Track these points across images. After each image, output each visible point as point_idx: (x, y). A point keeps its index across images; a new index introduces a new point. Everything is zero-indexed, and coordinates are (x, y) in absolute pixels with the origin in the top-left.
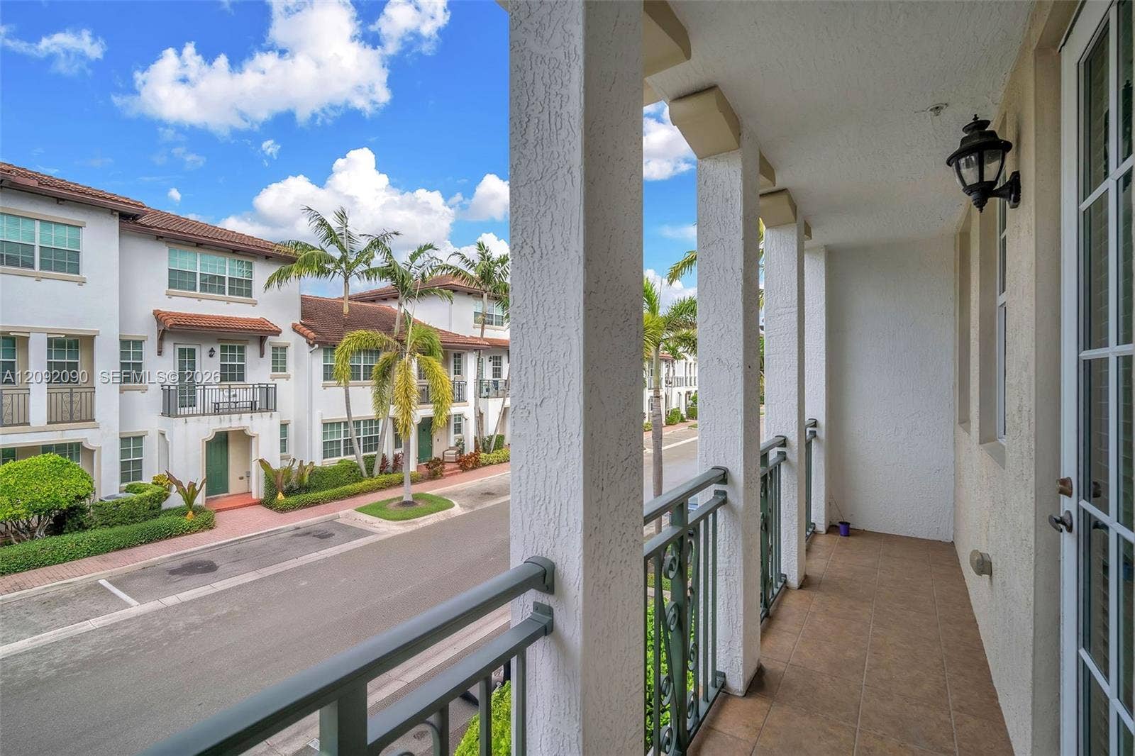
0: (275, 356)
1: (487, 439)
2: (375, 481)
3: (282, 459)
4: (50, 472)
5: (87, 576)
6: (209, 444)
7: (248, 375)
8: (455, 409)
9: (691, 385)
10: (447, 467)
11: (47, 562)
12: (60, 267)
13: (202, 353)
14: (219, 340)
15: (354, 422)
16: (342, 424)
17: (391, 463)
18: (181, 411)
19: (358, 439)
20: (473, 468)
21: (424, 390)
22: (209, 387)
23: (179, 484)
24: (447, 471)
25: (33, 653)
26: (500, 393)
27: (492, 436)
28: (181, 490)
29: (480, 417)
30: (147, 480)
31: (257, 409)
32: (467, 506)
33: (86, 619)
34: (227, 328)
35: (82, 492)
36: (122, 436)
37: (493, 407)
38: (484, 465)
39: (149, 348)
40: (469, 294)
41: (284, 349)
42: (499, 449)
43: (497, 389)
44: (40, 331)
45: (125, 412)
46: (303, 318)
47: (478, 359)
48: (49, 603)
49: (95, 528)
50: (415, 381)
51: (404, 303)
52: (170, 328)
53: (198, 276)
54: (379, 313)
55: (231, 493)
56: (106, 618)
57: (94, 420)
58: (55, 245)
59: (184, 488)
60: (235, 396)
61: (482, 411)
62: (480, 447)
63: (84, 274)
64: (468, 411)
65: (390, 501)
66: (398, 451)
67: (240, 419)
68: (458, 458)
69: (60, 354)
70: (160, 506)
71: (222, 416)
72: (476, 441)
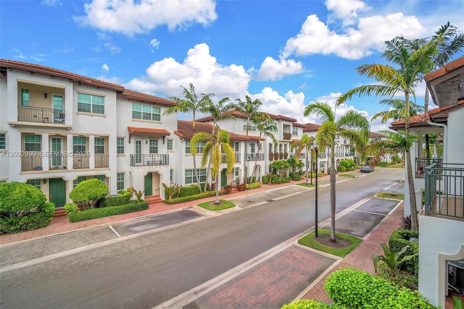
0: (168, 143)
1: (249, 178)
2: (205, 194)
3: (171, 183)
4: (95, 185)
5: (106, 224)
6: (146, 177)
7: (159, 151)
8: (236, 166)
9: (339, 156)
10: (233, 189)
11: (94, 218)
12: (98, 112)
13: (143, 142)
14: (149, 138)
15: (197, 170)
16: (193, 170)
17: (211, 187)
18: (136, 164)
19: (198, 177)
20: (243, 190)
21: (224, 157)
22: (146, 155)
23: (135, 191)
24: (232, 191)
25: (87, 252)
26: (254, 159)
27: (251, 177)
28: (136, 194)
29: (246, 169)
30: (125, 189)
31: (162, 164)
32: (241, 207)
33: (104, 241)
34: (151, 133)
35: (104, 193)
36: (117, 173)
37: (251, 165)
38: (248, 189)
39: (126, 141)
40: (242, 118)
41: (171, 141)
42: (254, 182)
43: (253, 157)
44: (92, 135)
45: (118, 164)
46: (178, 129)
47: (245, 145)
48: (94, 233)
49: (109, 206)
50: (220, 153)
51: (216, 122)
52: (133, 133)
53: (142, 113)
54: (206, 126)
55: (153, 196)
56: (110, 241)
57: (109, 167)
58: (97, 104)
59: (137, 193)
60: (154, 159)
61: (247, 166)
62: (246, 182)
63: (106, 113)
64: (241, 166)
65: (211, 202)
66: (213, 182)
67: (156, 167)
68: (237, 186)
69: (99, 143)
70: (129, 199)
71: (150, 166)
72: (244, 179)
